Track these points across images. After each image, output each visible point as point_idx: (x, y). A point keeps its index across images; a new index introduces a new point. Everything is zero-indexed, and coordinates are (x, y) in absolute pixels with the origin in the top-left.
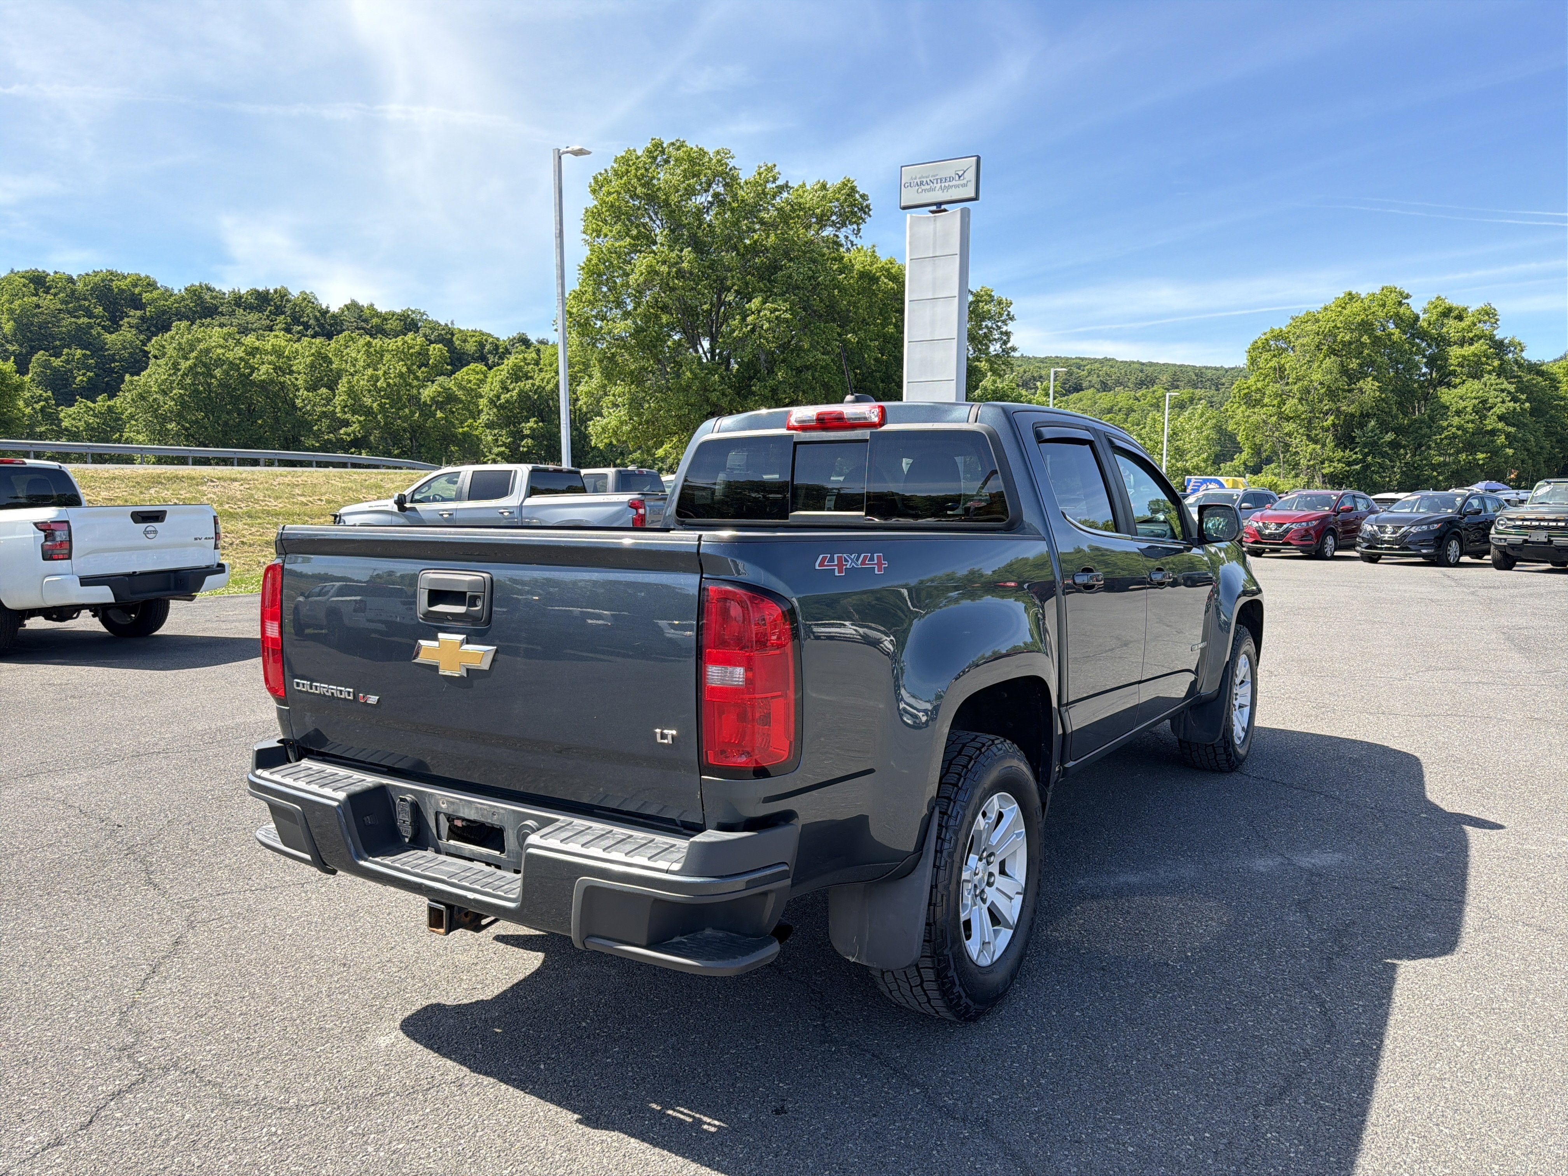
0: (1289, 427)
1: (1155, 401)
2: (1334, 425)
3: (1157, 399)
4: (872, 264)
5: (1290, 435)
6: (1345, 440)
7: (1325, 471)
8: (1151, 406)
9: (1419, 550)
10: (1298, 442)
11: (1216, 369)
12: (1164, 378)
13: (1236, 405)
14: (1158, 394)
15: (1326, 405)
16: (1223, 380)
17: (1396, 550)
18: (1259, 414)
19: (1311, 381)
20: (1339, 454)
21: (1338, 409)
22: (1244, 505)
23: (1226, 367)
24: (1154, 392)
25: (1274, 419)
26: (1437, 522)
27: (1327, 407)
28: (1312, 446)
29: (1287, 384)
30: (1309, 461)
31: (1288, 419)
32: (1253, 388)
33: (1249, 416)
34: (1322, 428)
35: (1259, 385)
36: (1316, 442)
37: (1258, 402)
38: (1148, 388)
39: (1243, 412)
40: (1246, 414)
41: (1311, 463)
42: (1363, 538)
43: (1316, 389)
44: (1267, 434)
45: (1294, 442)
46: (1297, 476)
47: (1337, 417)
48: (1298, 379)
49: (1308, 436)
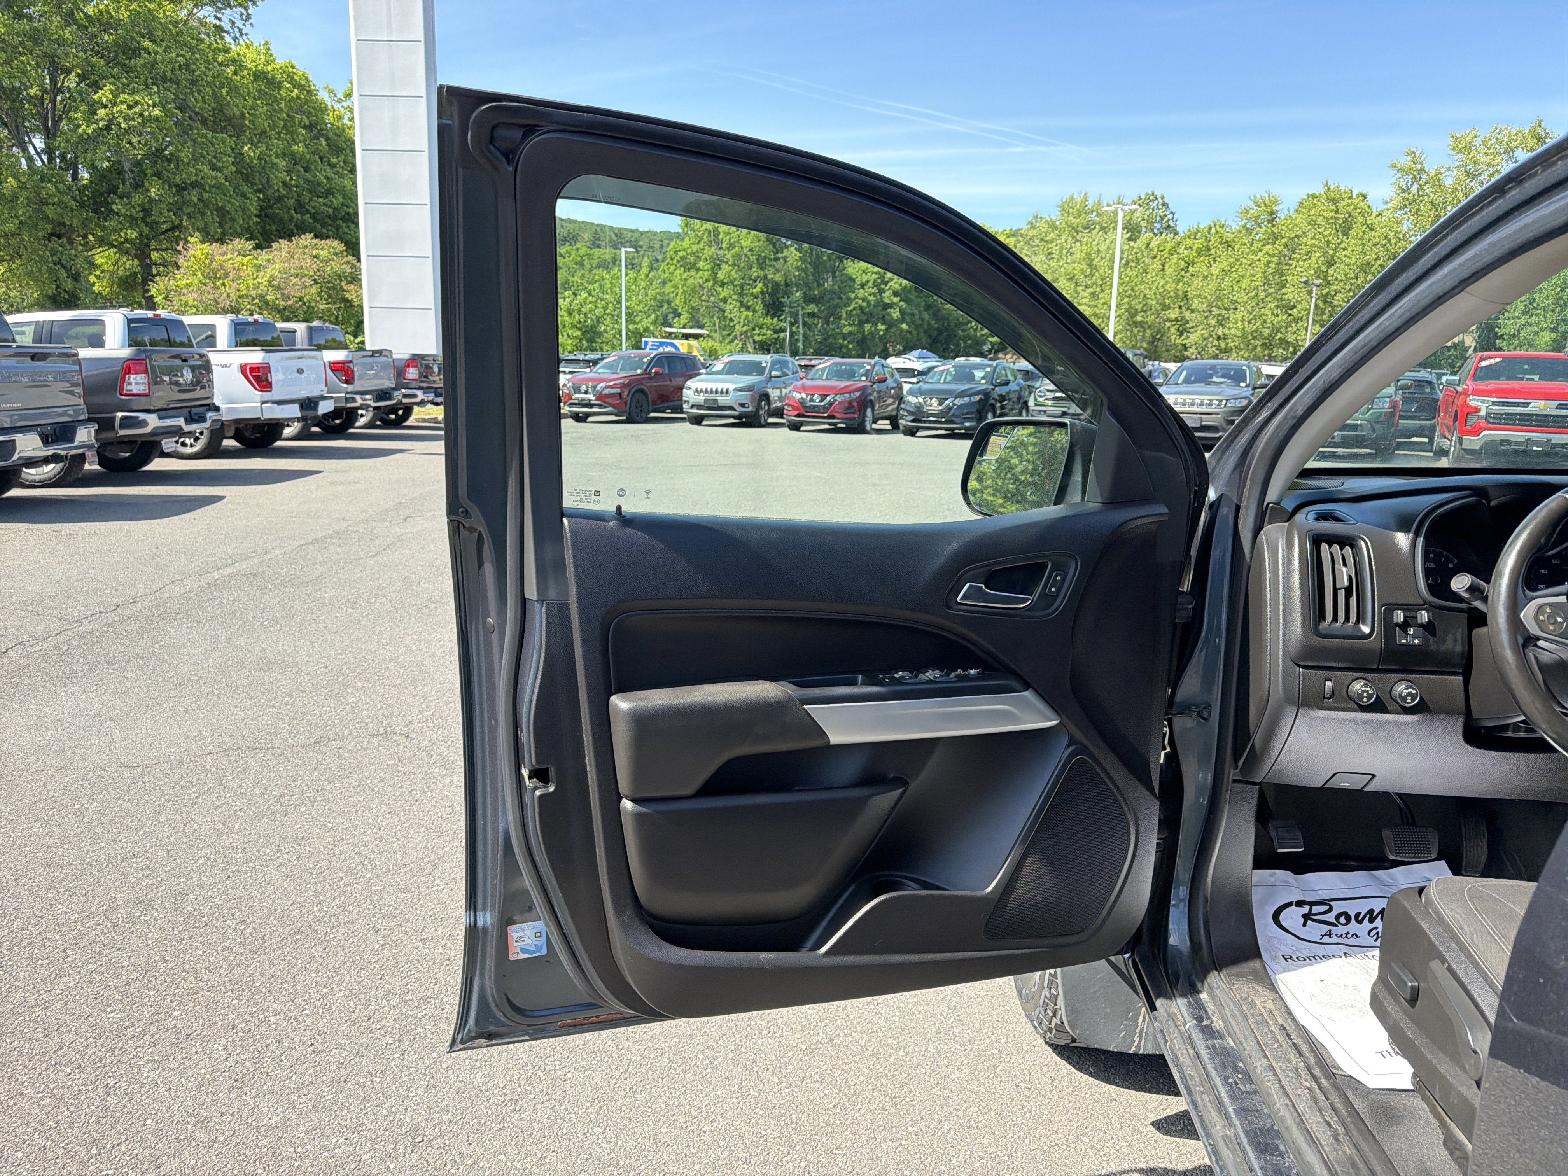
0: (724, 293)
1: (579, 259)
2: (762, 292)
3: (582, 257)
4: (268, 63)
5: (725, 301)
6: (774, 307)
7: (757, 338)
8: (576, 264)
9: (963, 423)
10: (732, 308)
11: (632, 231)
12: (586, 236)
13: (673, 268)
14: (582, 252)
15: (755, 272)
16: (641, 243)
17: (941, 423)
18: (695, 279)
19: (742, 248)
20: (768, 320)
21: (765, 276)
22: (773, 373)
23: (641, 230)
24: (578, 249)
25: (710, 284)
26: (977, 393)
27: (756, 274)
28: (746, 313)
29: (721, 248)
30: (743, 327)
31: (723, 285)
32: (689, 251)
33: (686, 280)
34: (752, 294)
35: (695, 248)
36: (748, 308)
37: (693, 266)
38: (571, 245)
39: (681, 274)
40: (684, 276)
41: (745, 328)
42: (908, 411)
43: (746, 255)
44: (703, 298)
45: (728, 307)
46: (732, 341)
47: (765, 285)
48: (731, 246)
49: (741, 302)
